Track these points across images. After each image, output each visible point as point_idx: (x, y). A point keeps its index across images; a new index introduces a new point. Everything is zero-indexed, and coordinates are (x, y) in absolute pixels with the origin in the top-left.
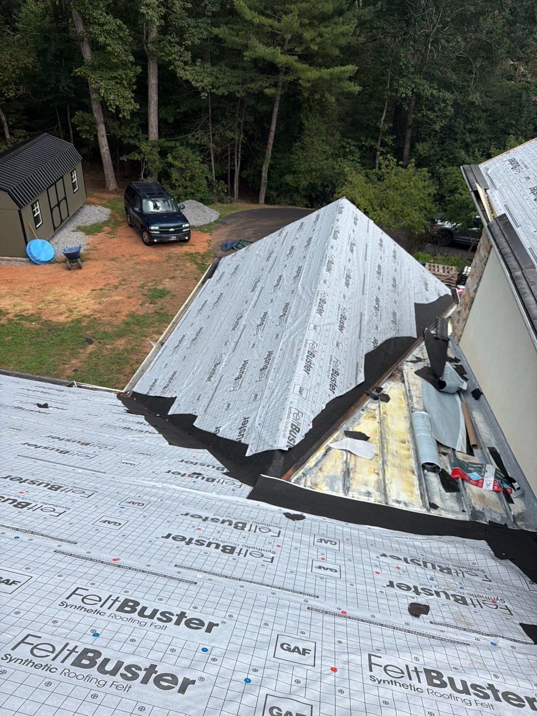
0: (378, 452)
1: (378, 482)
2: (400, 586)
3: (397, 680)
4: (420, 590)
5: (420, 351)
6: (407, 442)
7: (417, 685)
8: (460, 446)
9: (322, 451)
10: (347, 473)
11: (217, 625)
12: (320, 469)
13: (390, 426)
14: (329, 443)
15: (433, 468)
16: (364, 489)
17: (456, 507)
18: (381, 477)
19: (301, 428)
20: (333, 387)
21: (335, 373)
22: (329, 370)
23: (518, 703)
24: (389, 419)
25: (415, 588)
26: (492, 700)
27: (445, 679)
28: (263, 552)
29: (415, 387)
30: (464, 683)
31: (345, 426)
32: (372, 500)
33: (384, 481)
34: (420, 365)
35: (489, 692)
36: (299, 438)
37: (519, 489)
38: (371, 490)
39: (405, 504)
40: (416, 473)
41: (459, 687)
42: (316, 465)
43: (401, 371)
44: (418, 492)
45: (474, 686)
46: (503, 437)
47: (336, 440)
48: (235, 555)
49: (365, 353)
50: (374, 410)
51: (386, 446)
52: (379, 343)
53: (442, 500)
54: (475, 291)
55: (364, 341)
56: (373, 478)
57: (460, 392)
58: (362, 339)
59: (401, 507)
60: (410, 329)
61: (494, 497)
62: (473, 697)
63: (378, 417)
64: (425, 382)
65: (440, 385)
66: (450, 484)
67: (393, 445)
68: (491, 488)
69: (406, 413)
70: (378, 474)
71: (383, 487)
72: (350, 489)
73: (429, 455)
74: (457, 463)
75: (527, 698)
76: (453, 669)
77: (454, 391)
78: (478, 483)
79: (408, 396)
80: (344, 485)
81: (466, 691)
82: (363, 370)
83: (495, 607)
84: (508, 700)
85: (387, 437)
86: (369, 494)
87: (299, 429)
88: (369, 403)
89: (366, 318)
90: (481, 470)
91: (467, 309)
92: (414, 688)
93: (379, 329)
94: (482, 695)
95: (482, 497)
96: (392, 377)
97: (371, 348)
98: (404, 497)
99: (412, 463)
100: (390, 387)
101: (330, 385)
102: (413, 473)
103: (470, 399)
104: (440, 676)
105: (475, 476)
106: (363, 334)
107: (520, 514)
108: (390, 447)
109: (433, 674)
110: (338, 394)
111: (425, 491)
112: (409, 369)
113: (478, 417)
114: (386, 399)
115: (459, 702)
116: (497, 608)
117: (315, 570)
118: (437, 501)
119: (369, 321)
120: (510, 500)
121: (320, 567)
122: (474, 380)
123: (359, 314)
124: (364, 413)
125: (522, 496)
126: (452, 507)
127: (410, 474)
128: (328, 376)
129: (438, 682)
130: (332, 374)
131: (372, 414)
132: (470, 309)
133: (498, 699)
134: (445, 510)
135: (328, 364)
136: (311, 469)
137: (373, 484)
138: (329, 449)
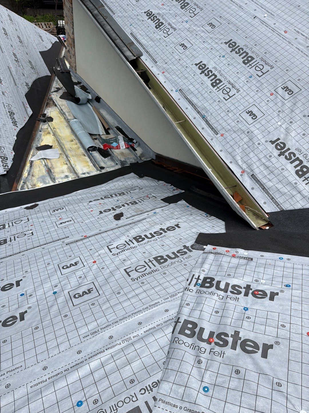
0: (61, 152)
1: (68, 168)
2: (105, 211)
3: (124, 249)
4: (115, 208)
5: (56, 84)
6: (74, 140)
7: (133, 246)
8: (102, 131)
9: (28, 165)
10: (49, 171)
11: (22, 280)
12: (33, 176)
13: (60, 134)
14: (30, 158)
15: (93, 148)
16: (63, 176)
17: (113, 164)
18: (69, 165)
19: (8, 156)
20: (15, 123)
21: (12, 114)
22: (7, 113)
23: (173, 229)
24: (58, 131)
25: (113, 208)
26: (164, 234)
27: (143, 237)
28: (24, 233)
29: (64, 106)
30: (151, 234)
31: (34, 145)
32: (70, 179)
33: (72, 166)
34: (61, 92)
35: (161, 231)
36: (10, 163)
37: (136, 142)
38: (67, 174)
39: (88, 173)
40: (86, 155)
41: (150, 236)
42: (29, 174)
43: (51, 99)
44: (91, 164)
45: (155, 233)
46: (120, 119)
47: (33, 156)
48: (8, 243)
49: (24, 95)
50: (47, 129)
51: (63, 147)
52: (30, 85)
53: (105, 163)
54: (73, 33)
55: (20, 86)
56: (65, 167)
57: (89, 101)
58: (17, 85)
59: (87, 175)
60: (45, 71)
61: (127, 151)
62: (157, 237)
63: (51, 132)
64: (68, 102)
65: (77, 101)
66: (105, 153)
67: (68, 145)
68: (124, 147)
69: (66, 123)
70: (67, 164)
71: (72, 170)
72: (55, 179)
73: (89, 143)
74: (104, 141)
75: (175, 225)
76: (144, 231)
77: (86, 102)
78: (118, 147)
79: (62, 113)
80: (51, 178)
81: (153, 236)
82: (28, 106)
83: (149, 198)
84: (169, 230)
85: (62, 142)
86: (67, 177)
87: (7, 158)
88: (42, 126)
89: (13, 69)
90: (116, 140)
91: (73, 47)
92: (133, 247)
93: (25, 75)
94: (159, 234)
95: (122, 154)
96: (48, 105)
97: (26, 90)
98: (86, 170)
99: (81, 150)
100: (50, 112)
101: (12, 122)
102: (85, 155)
103: (96, 103)
104: (140, 237)
105: (115, 144)
106: (17, 81)
107: (141, 154)
108: (66, 146)
109: (137, 238)
110: (20, 126)
111: (95, 162)
112: (55, 97)
113: (104, 113)
114: (51, 119)
115: (153, 242)
116: (150, 198)
117: (59, 226)
118: (103, 165)
119: (17, 71)
120: (135, 150)
121: (61, 223)
122: (93, 92)
123: (7, 68)
124: (42, 133)
125: (139, 145)
126: (111, 164)
127: (83, 157)
128: (8, 117)
129: (141, 240)
130: (10, 115)
131: (47, 132)
132: (74, 47)
133: (165, 232)
134: (108, 168)
135: (4, 109)
136: (27, 178)
137: (66, 171)
138: (32, 162)
